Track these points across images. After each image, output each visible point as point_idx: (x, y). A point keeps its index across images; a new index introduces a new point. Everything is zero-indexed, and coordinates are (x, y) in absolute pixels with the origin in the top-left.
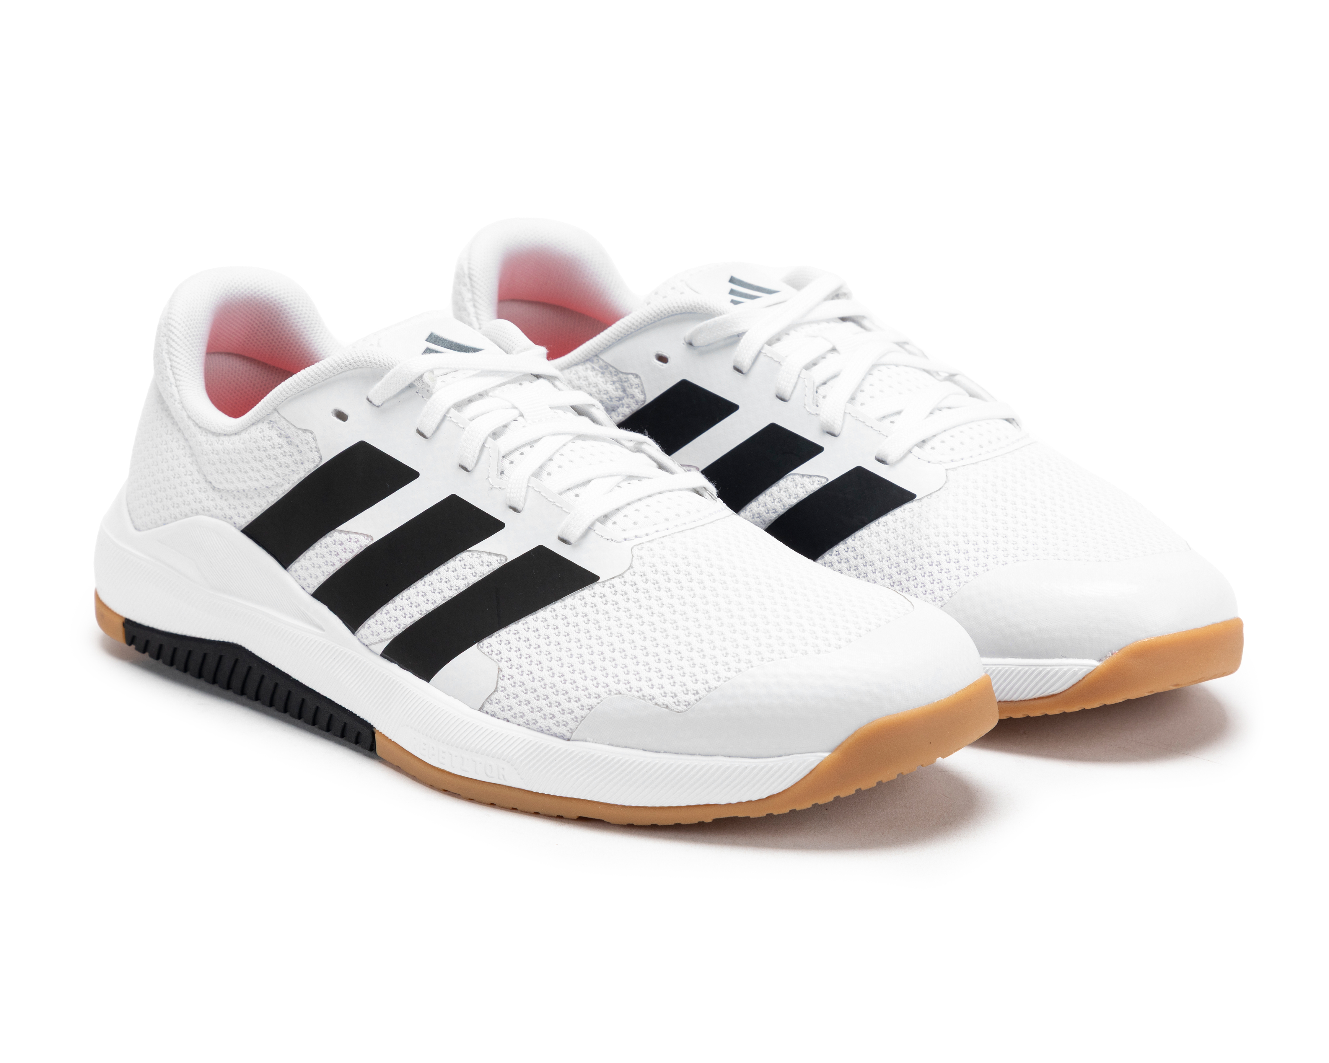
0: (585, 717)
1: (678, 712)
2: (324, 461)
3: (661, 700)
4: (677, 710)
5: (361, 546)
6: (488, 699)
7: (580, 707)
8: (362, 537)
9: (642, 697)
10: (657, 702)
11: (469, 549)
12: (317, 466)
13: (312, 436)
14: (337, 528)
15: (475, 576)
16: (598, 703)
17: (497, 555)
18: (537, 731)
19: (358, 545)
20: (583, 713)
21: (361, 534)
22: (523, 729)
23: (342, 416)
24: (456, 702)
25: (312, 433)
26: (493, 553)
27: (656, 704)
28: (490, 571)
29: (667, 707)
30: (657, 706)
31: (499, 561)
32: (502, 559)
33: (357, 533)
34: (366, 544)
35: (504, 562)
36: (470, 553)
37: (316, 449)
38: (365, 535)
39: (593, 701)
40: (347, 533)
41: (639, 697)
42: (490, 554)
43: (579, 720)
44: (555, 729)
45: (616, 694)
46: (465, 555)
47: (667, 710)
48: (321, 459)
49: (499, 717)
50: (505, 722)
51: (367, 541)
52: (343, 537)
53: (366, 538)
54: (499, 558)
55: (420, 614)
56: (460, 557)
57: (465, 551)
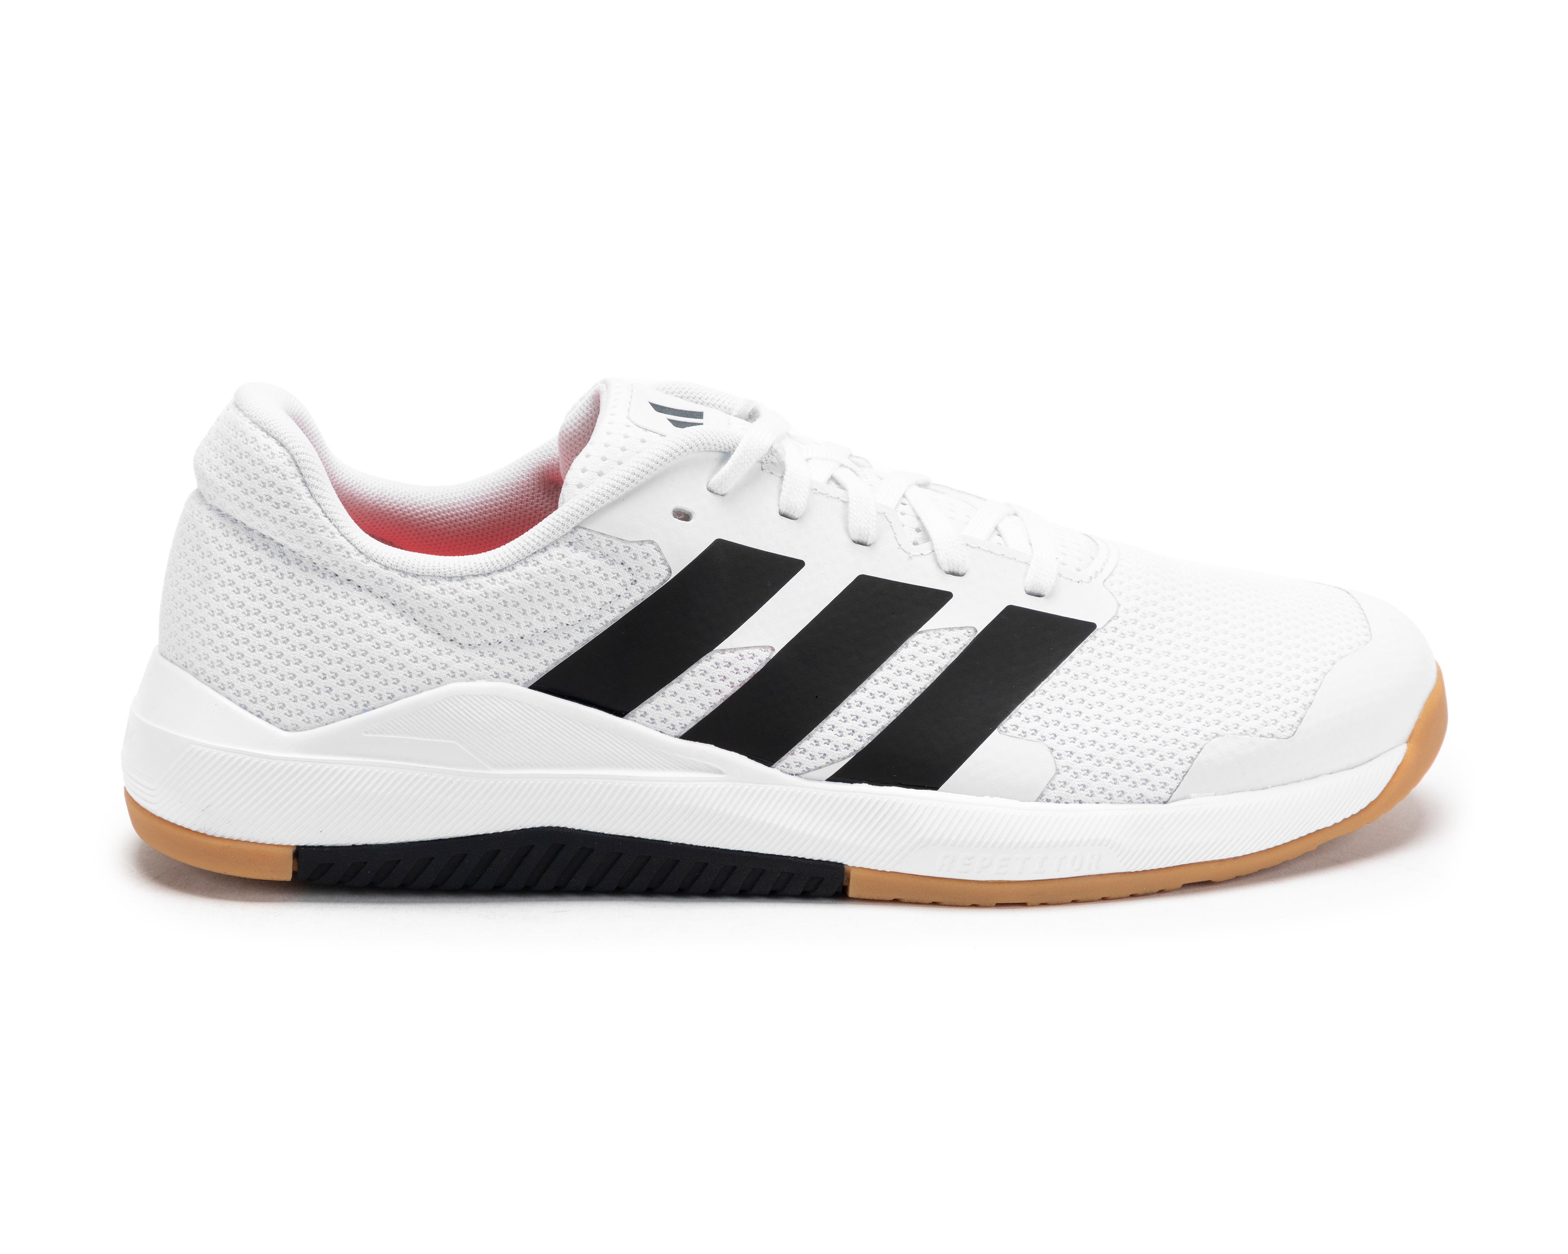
0: (1187, 772)
1: (1286, 738)
2: (674, 574)
3: (1265, 731)
4: (1284, 737)
5: (760, 661)
6: (1051, 786)
7: (1179, 762)
8: (757, 650)
9: (1244, 733)
10: (1262, 734)
11: (920, 630)
12: (664, 581)
13: (654, 547)
14: (717, 648)
15: (944, 658)
16: (1199, 753)
17: (961, 628)
18: (1125, 802)
19: (756, 660)
20: (1184, 768)
21: (755, 647)
22: (1105, 807)
23: (684, 516)
24: (997, 800)
25: (652, 542)
26: (955, 628)
27: (1261, 736)
28: (961, 648)
29: (1273, 736)
30: (1263, 738)
31: (968, 634)
32: (970, 631)
33: (747, 648)
34: (767, 657)
35: (973, 636)
36: (924, 634)
37: (662, 562)
38: (760, 647)
39: (1192, 752)
40: (733, 650)
41: (1241, 734)
42: (951, 629)
43: (1181, 777)
44: (1151, 795)
45: (1214, 738)
46: (916, 637)
47: (1274, 739)
48: (670, 572)
49: (1067, 801)
50: (1078, 805)
51: (768, 654)
52: (729, 656)
53: (763, 650)
54: (964, 631)
55: (889, 717)
56: (913, 642)
57: (915, 634)
